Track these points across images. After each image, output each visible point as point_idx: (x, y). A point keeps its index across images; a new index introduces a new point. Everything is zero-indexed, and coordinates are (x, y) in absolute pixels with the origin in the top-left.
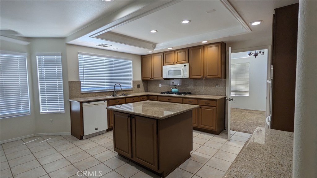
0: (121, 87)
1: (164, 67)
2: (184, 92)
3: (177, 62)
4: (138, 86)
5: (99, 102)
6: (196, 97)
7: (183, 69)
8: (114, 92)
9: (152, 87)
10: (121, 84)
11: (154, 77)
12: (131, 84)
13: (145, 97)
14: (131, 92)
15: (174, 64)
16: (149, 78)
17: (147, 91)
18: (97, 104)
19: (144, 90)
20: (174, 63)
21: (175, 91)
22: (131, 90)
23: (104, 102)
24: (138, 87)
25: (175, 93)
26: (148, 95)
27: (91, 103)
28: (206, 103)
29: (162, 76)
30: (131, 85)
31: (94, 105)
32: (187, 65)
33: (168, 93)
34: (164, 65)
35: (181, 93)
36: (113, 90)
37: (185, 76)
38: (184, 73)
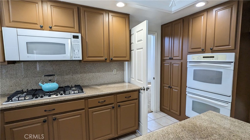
3: (50, 25)
7: (71, 44)
15: (42, 28)
37: (77, 57)
38: (74, 51)
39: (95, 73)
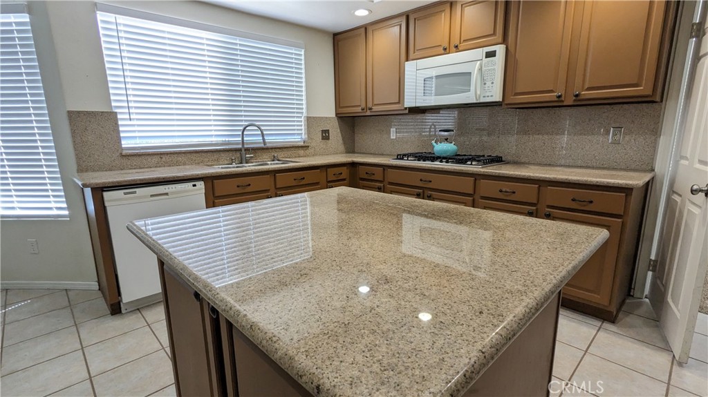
0: (263, 135)
1: (410, 67)
2: (480, 156)
3: (457, 43)
4: (326, 135)
5: (173, 186)
6: (523, 174)
7: (481, 69)
8: (243, 151)
9: (367, 138)
10: (262, 128)
11: (375, 103)
12: (303, 128)
13: (345, 170)
14: (301, 152)
15: (446, 51)
16: (359, 109)
17: (353, 152)
18: (167, 194)
19: (342, 148)
20: (445, 49)
21: (446, 152)
22: (302, 147)
23: (194, 185)
24: (324, 138)
25: (447, 159)
26: (353, 165)
27: (137, 190)
28: (573, 200)
29: (401, 98)
30: (303, 132)
31: (152, 196)
32: (500, 50)
33: (420, 157)
34: (407, 60)
35: (469, 159)
36: (240, 146)
37: (488, 96)
38: (485, 84)
39: (550, 136)
